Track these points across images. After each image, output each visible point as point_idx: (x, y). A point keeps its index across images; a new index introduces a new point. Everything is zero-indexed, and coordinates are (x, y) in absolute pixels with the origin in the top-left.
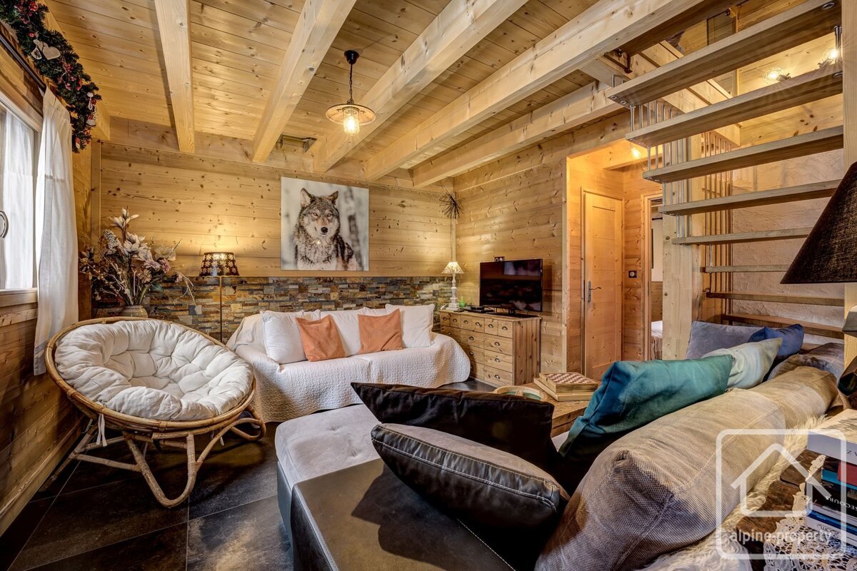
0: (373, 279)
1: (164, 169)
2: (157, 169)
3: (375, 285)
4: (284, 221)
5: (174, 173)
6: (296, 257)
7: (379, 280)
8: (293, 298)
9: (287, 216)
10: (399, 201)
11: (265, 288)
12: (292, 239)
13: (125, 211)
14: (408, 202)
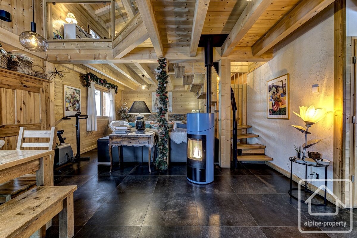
0: (173, 114)
1: (131, 94)
2: (130, 94)
3: (174, 116)
4: (152, 102)
5: (133, 94)
6: (155, 110)
7: (175, 115)
8: (155, 118)
9: (153, 101)
10: (180, 94)
11: (149, 116)
12: (154, 106)
13: (125, 103)
14: (183, 94)
